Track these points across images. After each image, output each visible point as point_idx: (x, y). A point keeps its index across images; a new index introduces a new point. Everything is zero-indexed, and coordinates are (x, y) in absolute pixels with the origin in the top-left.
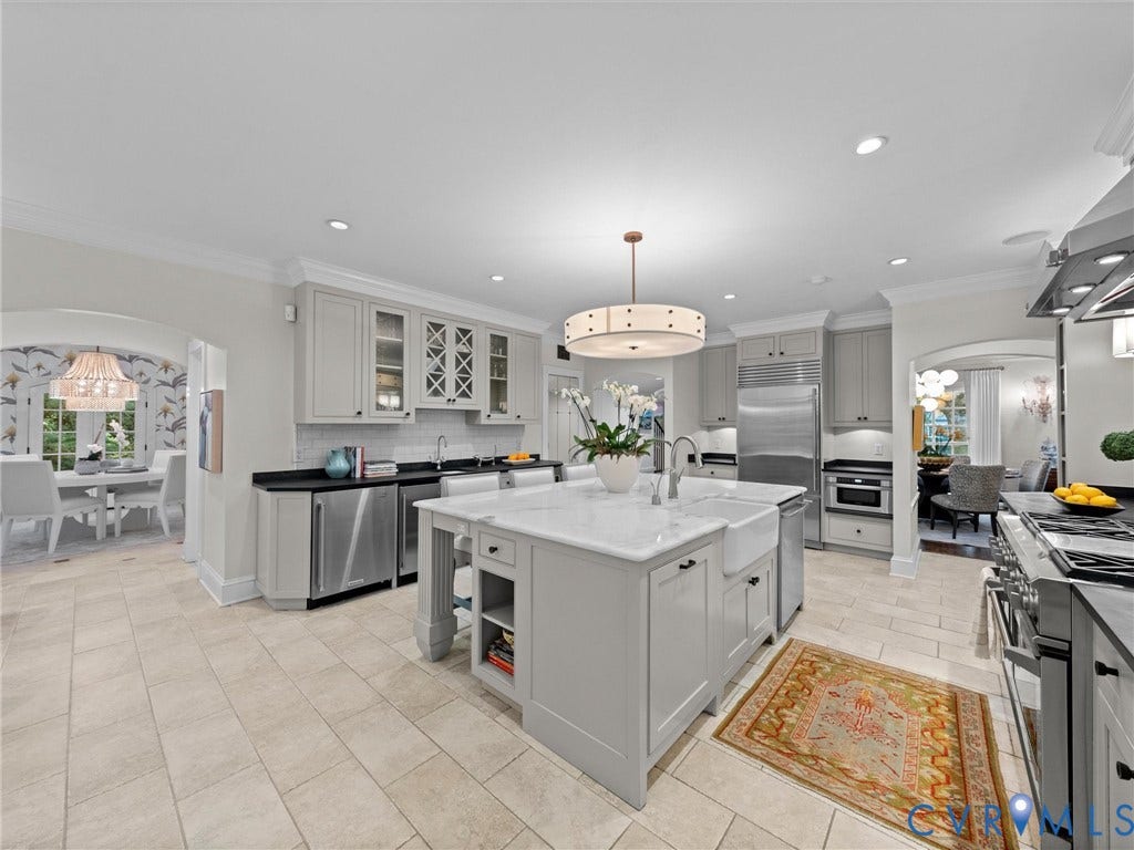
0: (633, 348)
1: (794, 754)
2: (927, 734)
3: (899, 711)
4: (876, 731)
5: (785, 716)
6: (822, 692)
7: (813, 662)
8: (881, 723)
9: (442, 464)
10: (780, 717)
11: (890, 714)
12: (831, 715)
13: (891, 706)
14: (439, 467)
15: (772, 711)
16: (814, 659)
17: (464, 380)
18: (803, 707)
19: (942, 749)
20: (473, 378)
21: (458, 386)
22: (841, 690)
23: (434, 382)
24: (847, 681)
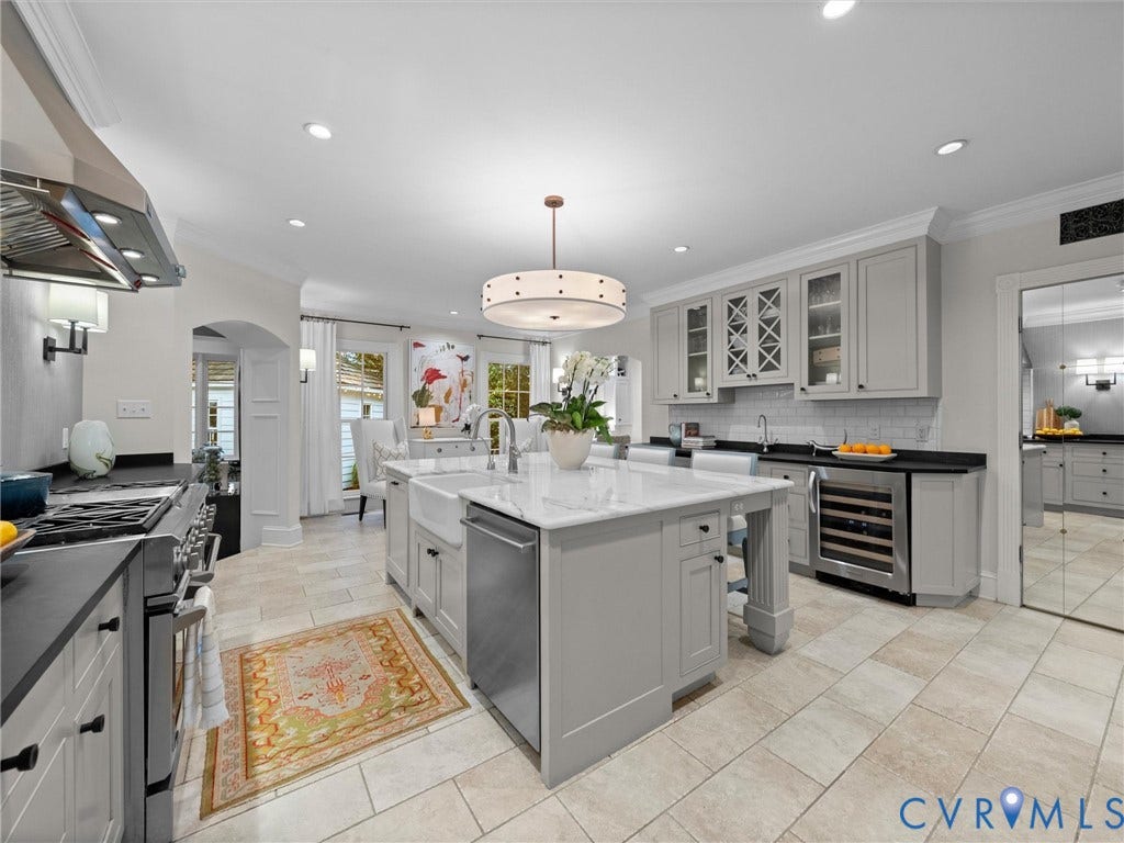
0: (555, 318)
1: (352, 628)
2: (274, 699)
3: (303, 703)
4: (314, 673)
5: (379, 640)
6: (377, 673)
7: (413, 693)
8: (314, 681)
9: (768, 447)
10: (381, 638)
11: (311, 695)
12: (352, 661)
13: (312, 702)
14: (765, 450)
15: (389, 636)
16: (416, 697)
17: (769, 350)
18: (376, 653)
19: (261, 694)
20: (782, 344)
21: (762, 358)
22: (364, 685)
23: (737, 357)
24: (367, 699)
